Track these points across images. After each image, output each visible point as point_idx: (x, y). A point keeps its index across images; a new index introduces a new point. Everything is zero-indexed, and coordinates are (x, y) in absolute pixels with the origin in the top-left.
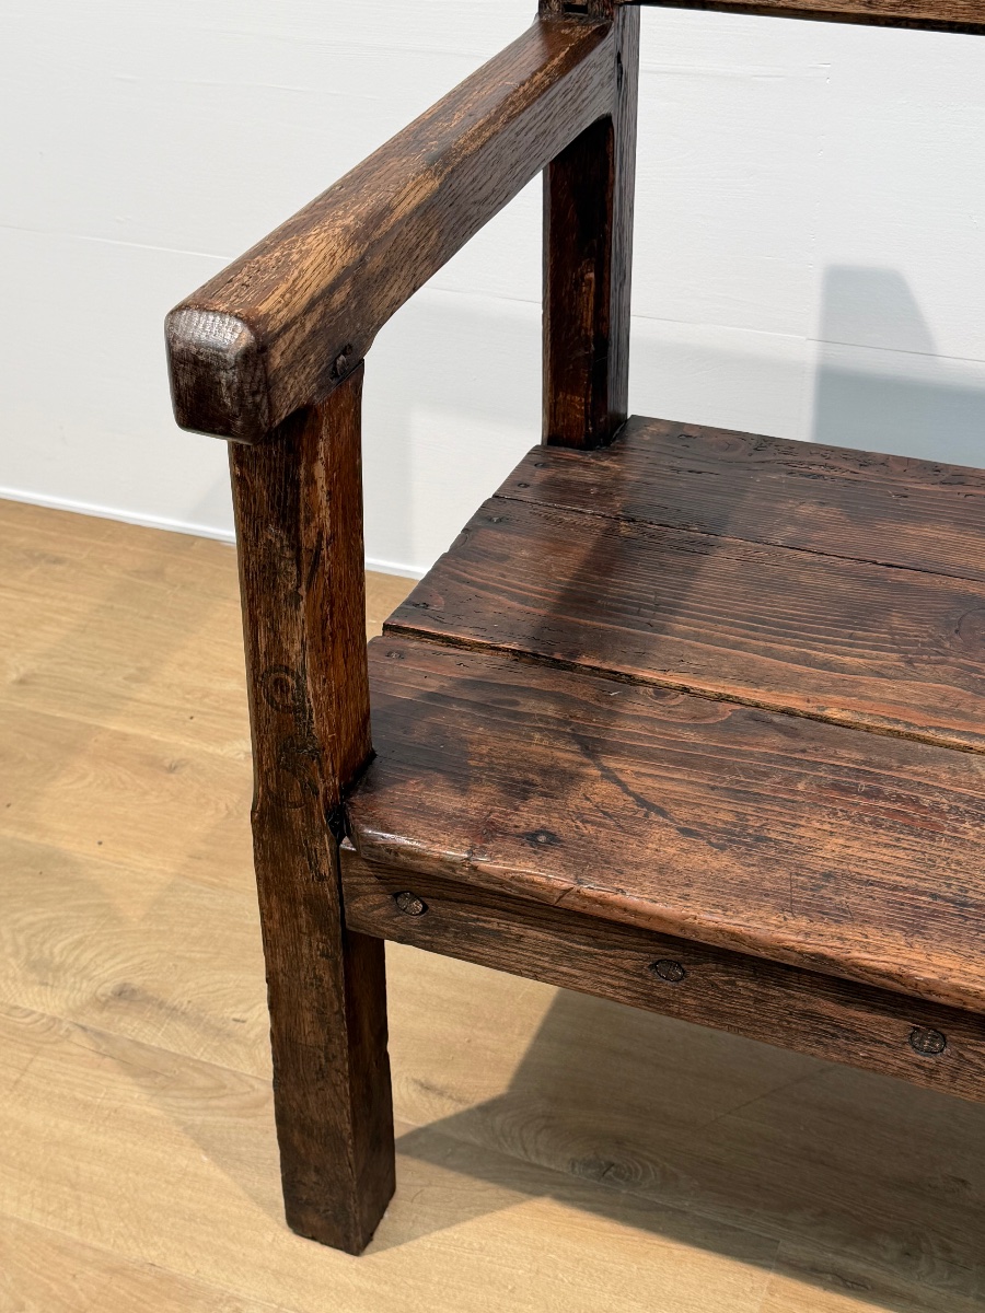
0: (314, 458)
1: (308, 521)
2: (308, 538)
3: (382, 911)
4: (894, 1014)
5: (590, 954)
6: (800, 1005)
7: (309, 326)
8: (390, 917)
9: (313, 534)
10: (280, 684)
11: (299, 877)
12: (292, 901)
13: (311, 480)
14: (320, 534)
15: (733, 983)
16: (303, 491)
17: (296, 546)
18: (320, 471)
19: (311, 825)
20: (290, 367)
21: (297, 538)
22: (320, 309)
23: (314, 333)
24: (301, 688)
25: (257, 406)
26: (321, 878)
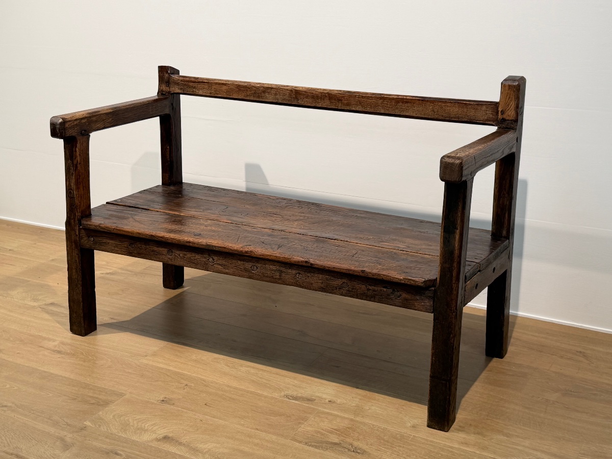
0: (76, 147)
1: (75, 159)
2: (75, 162)
3: (86, 241)
4: (165, 248)
5: (120, 244)
6: (152, 249)
7: (75, 123)
8: (88, 242)
9: (76, 161)
10: (70, 192)
11: (73, 237)
12: (72, 242)
13: (76, 151)
14: (77, 162)
15: (141, 246)
16: (74, 153)
17: (73, 164)
18: (77, 149)
19: (75, 223)
20: (70, 128)
21: (73, 162)
22: (78, 121)
23: (76, 124)
24: (74, 193)
25: (62, 132)
26: (77, 235)
